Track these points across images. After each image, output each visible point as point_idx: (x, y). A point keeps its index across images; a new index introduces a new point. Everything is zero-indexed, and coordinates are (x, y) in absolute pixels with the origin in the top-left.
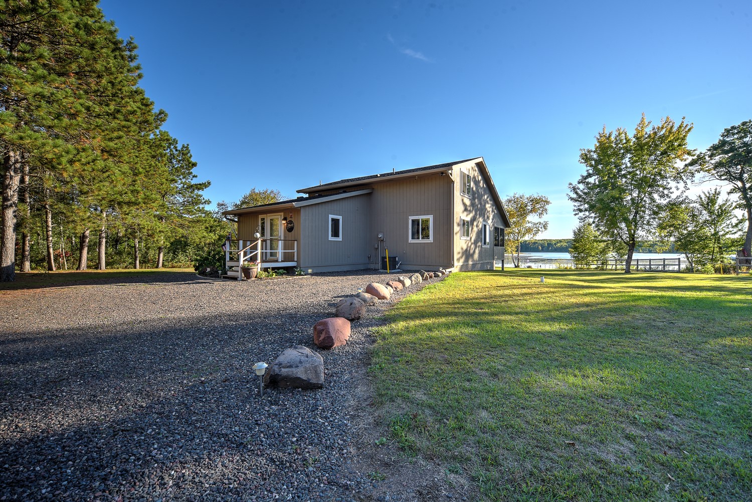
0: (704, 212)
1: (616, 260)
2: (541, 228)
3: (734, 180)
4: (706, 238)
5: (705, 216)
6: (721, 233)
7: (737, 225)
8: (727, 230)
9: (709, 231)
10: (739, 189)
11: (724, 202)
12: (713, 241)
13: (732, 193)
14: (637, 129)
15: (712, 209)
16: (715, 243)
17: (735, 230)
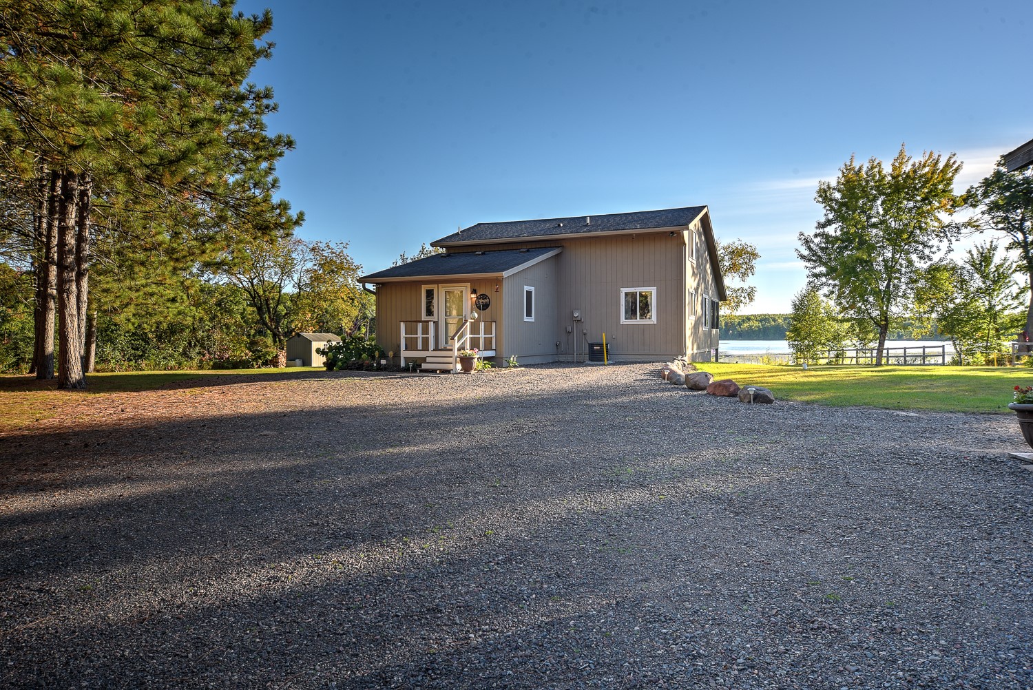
0: (977, 276)
1: (857, 350)
2: (745, 298)
3: (1012, 231)
4: (979, 314)
5: (977, 282)
6: (998, 308)
7: (1017, 297)
8: (1006, 303)
9: (982, 304)
10: (1019, 243)
11: (1002, 262)
12: (988, 319)
13: (1011, 248)
14: (893, 165)
15: (987, 271)
16: (990, 322)
17: (1015, 303)
